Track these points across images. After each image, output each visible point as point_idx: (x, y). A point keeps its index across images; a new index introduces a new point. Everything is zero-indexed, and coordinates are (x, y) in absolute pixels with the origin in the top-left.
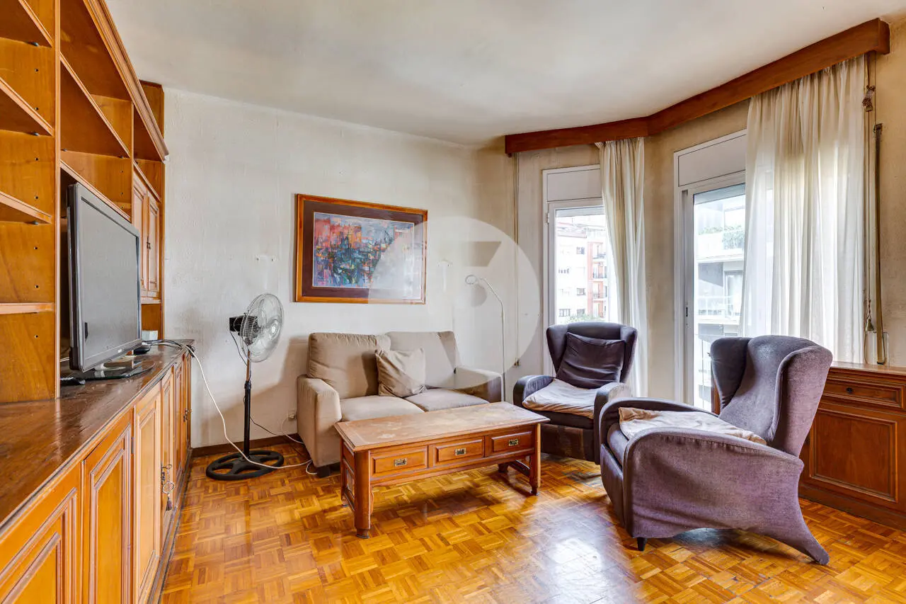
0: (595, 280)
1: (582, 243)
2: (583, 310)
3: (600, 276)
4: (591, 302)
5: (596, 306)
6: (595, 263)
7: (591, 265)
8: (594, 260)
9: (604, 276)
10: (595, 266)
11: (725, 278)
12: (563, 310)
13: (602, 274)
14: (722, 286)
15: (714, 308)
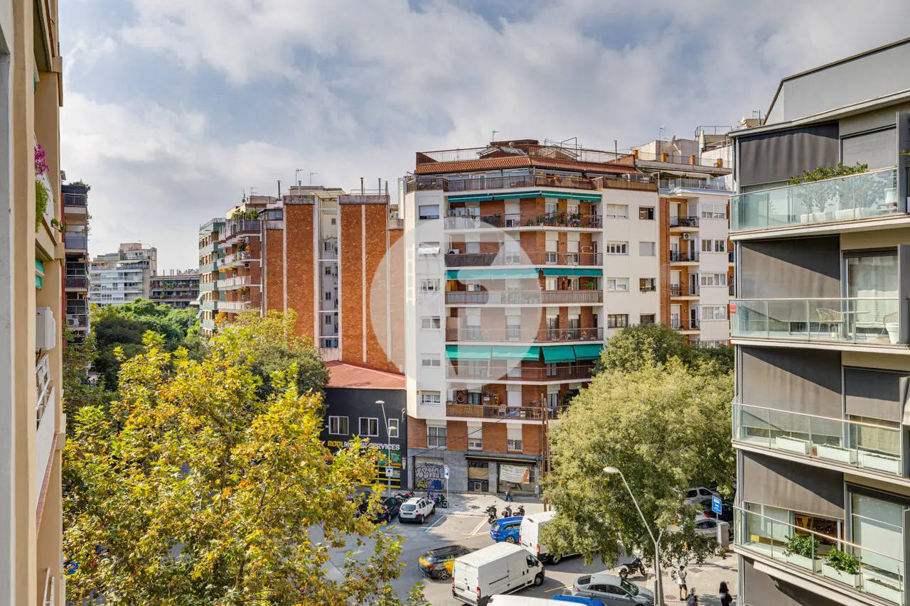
0: (673, 264)
1: (651, 200)
2: (652, 317)
3: (682, 257)
4: (666, 303)
5: (675, 309)
6: (674, 234)
7: (667, 238)
8: (672, 230)
9: (689, 257)
10: (674, 241)
11: (844, 264)
12: (616, 316)
13: (686, 253)
14: (838, 278)
15: (821, 320)
